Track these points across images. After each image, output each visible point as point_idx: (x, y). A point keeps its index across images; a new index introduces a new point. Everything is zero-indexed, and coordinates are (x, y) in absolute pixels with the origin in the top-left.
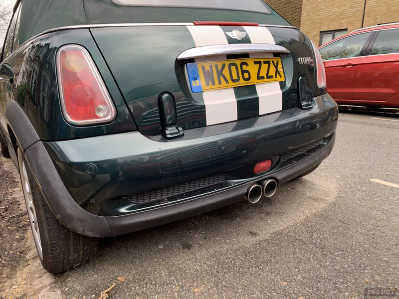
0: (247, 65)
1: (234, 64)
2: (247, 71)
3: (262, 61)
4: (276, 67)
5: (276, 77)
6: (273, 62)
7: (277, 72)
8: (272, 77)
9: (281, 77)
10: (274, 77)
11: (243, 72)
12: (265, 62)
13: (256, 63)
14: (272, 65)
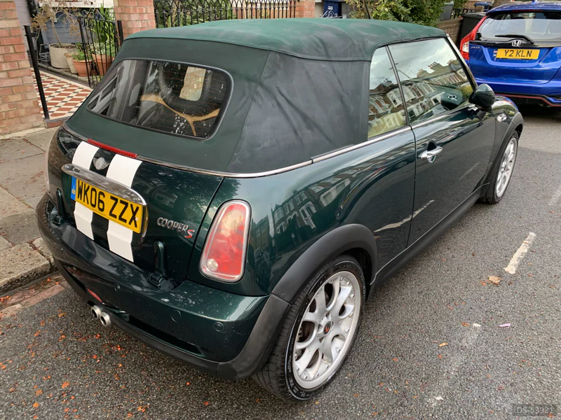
0: (104, 196)
1: (95, 190)
2: (102, 202)
3: (119, 199)
4: (134, 213)
5: (130, 223)
6: (132, 205)
7: (133, 218)
8: (125, 221)
9: (136, 226)
10: (128, 221)
11: (100, 201)
12: (122, 202)
13: (112, 198)
14: (129, 208)
